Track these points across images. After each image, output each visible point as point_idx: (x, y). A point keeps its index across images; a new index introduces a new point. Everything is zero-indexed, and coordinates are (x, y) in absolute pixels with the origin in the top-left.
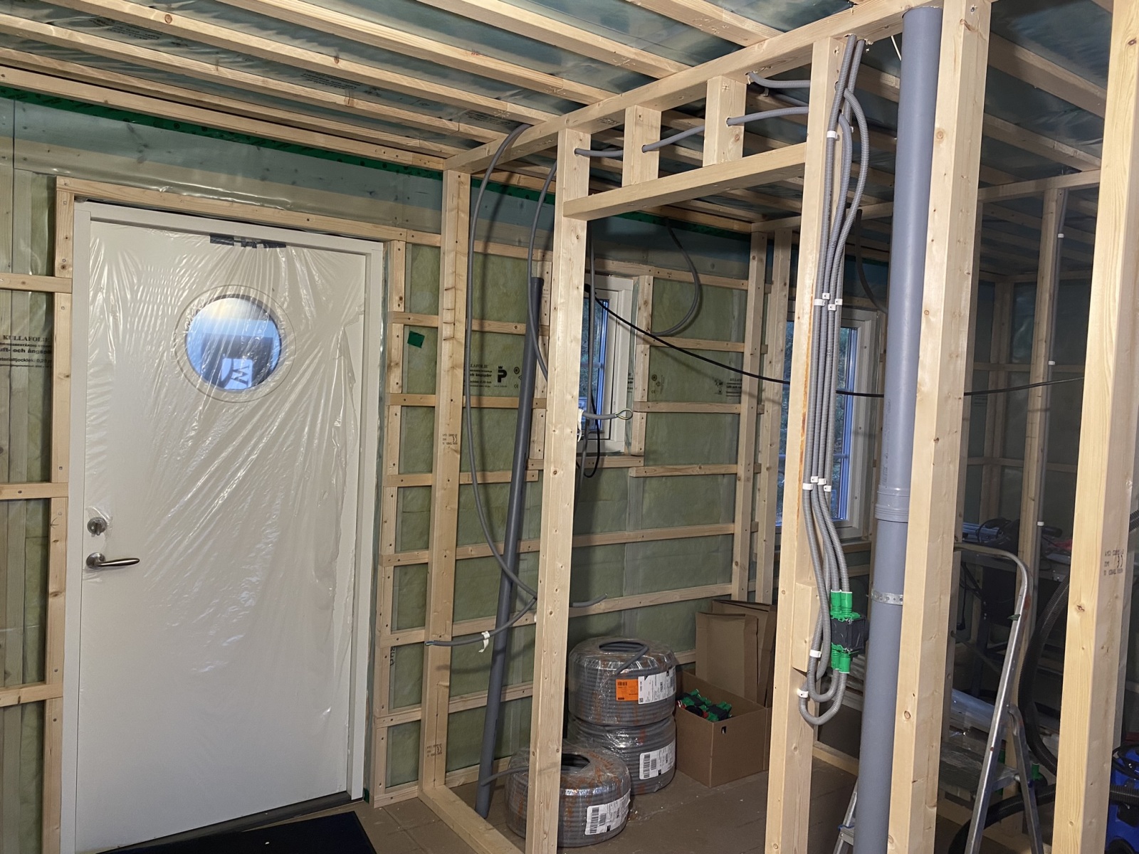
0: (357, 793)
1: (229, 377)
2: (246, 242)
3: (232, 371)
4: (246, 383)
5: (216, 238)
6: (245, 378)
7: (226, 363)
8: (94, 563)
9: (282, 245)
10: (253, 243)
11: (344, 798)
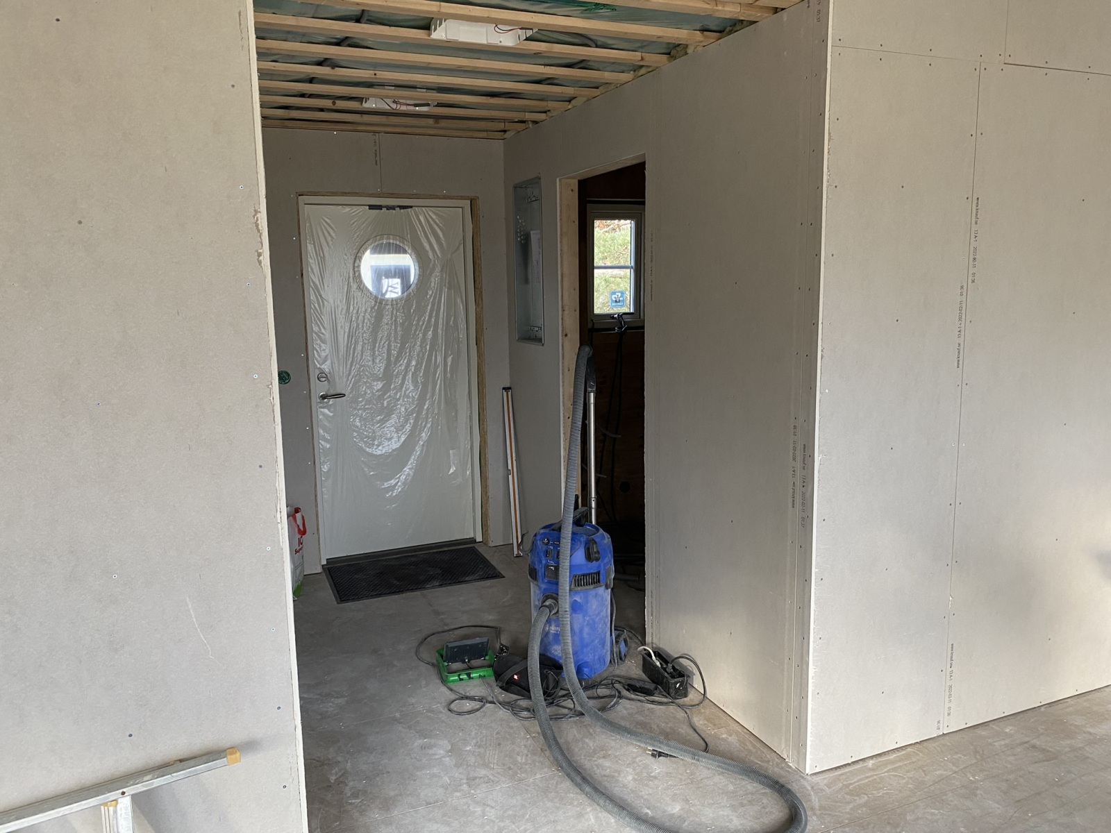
0: (479, 539)
1: (387, 291)
2: (389, 208)
3: (388, 286)
4: (397, 293)
5: (372, 207)
6: (396, 290)
7: (385, 282)
8: (323, 397)
9: (411, 207)
10: (393, 208)
11: (473, 541)
